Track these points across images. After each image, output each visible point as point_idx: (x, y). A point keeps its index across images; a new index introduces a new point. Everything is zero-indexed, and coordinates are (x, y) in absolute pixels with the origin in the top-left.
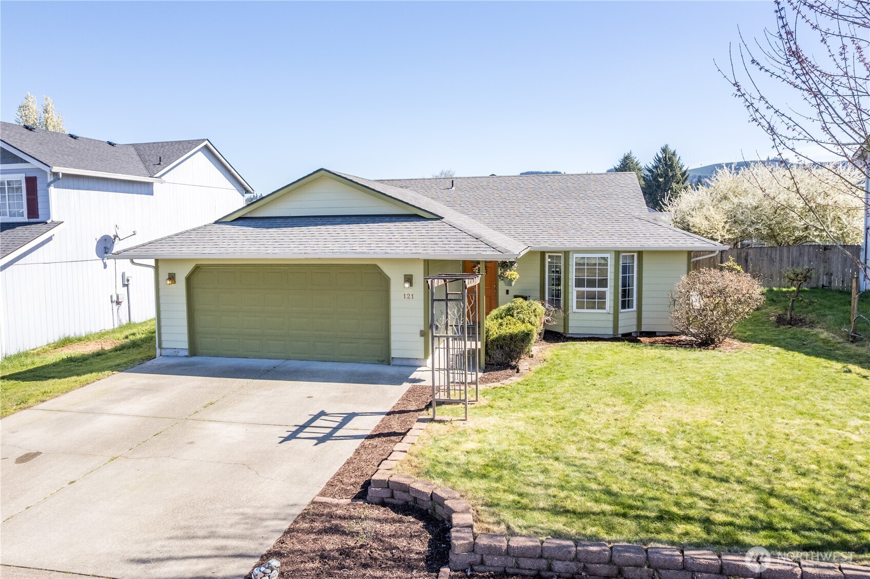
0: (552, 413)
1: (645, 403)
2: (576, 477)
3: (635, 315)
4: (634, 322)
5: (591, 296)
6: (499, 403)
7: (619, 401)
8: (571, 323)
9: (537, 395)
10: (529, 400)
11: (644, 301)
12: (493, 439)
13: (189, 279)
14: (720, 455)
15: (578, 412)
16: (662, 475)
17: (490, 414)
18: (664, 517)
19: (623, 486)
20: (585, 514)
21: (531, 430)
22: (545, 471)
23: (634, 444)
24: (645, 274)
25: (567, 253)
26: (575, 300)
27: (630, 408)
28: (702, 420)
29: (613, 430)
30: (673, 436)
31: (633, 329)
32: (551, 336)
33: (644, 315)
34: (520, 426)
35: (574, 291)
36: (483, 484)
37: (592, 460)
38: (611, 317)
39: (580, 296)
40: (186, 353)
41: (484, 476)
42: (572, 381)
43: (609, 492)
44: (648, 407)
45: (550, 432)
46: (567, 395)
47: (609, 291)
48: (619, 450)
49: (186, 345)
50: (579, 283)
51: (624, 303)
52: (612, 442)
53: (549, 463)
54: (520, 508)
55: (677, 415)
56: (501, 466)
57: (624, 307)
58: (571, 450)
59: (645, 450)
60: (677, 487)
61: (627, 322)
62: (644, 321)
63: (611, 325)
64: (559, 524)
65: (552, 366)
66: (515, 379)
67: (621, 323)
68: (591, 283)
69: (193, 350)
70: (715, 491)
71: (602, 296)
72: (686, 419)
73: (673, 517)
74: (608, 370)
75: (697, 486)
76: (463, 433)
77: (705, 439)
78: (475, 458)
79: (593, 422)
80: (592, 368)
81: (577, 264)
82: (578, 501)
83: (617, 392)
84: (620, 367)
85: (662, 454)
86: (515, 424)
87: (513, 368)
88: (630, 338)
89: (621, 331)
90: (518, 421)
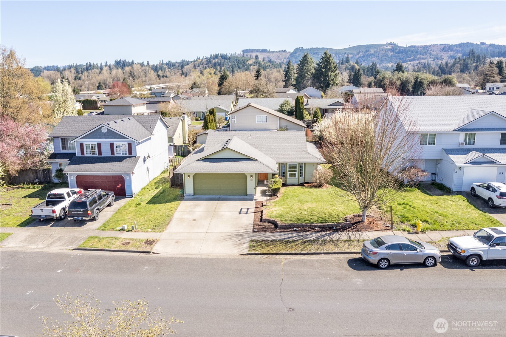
0: (287, 206)
1: (304, 203)
2: (293, 217)
3: (304, 178)
4: (303, 180)
5: (293, 174)
6: (276, 205)
7: (299, 203)
8: (287, 181)
9: (283, 203)
10: (282, 204)
11: (306, 174)
12: (278, 212)
13: (193, 176)
14: (314, 212)
15: (292, 206)
16: (305, 216)
17: (276, 207)
18: (305, 221)
19: (299, 217)
20: (295, 221)
21: (284, 210)
22: (288, 216)
23: (301, 211)
24: (306, 168)
25: (286, 163)
26: (288, 175)
27: (301, 205)
28: (313, 206)
29: (298, 209)
30: (308, 210)
31: (303, 182)
32: (284, 185)
33: (306, 178)
34: (282, 209)
35: (288, 173)
36: (279, 218)
37: (295, 214)
38: (297, 179)
39: (290, 174)
40: (193, 195)
41: (279, 217)
42: (290, 199)
43: (297, 218)
44: (304, 204)
45: (287, 210)
46: (289, 202)
47: (297, 173)
48: (299, 212)
49: (193, 193)
50: (289, 171)
51: (301, 175)
52: (298, 211)
53: (288, 215)
54: (285, 221)
55: (309, 206)
56: (281, 216)
57: (301, 176)
58: (291, 213)
59: (303, 212)
60: (307, 217)
61: (302, 180)
62: (306, 180)
63: (297, 181)
64: (291, 222)
65: (285, 195)
66: (277, 199)
67: (300, 181)
68: (293, 171)
69: (194, 194)
70: (312, 217)
71: (295, 174)
72: (311, 206)
73: (306, 221)
74: (297, 196)
75: (310, 217)
76: (273, 211)
77: (313, 209)
78: (276, 215)
79: (295, 208)
80: (294, 195)
81: (289, 166)
82: (293, 219)
83: (299, 201)
84: (299, 194)
85: (306, 213)
86: (281, 209)
87: (276, 195)
88: (302, 185)
89: (300, 183)
90: (281, 208)
